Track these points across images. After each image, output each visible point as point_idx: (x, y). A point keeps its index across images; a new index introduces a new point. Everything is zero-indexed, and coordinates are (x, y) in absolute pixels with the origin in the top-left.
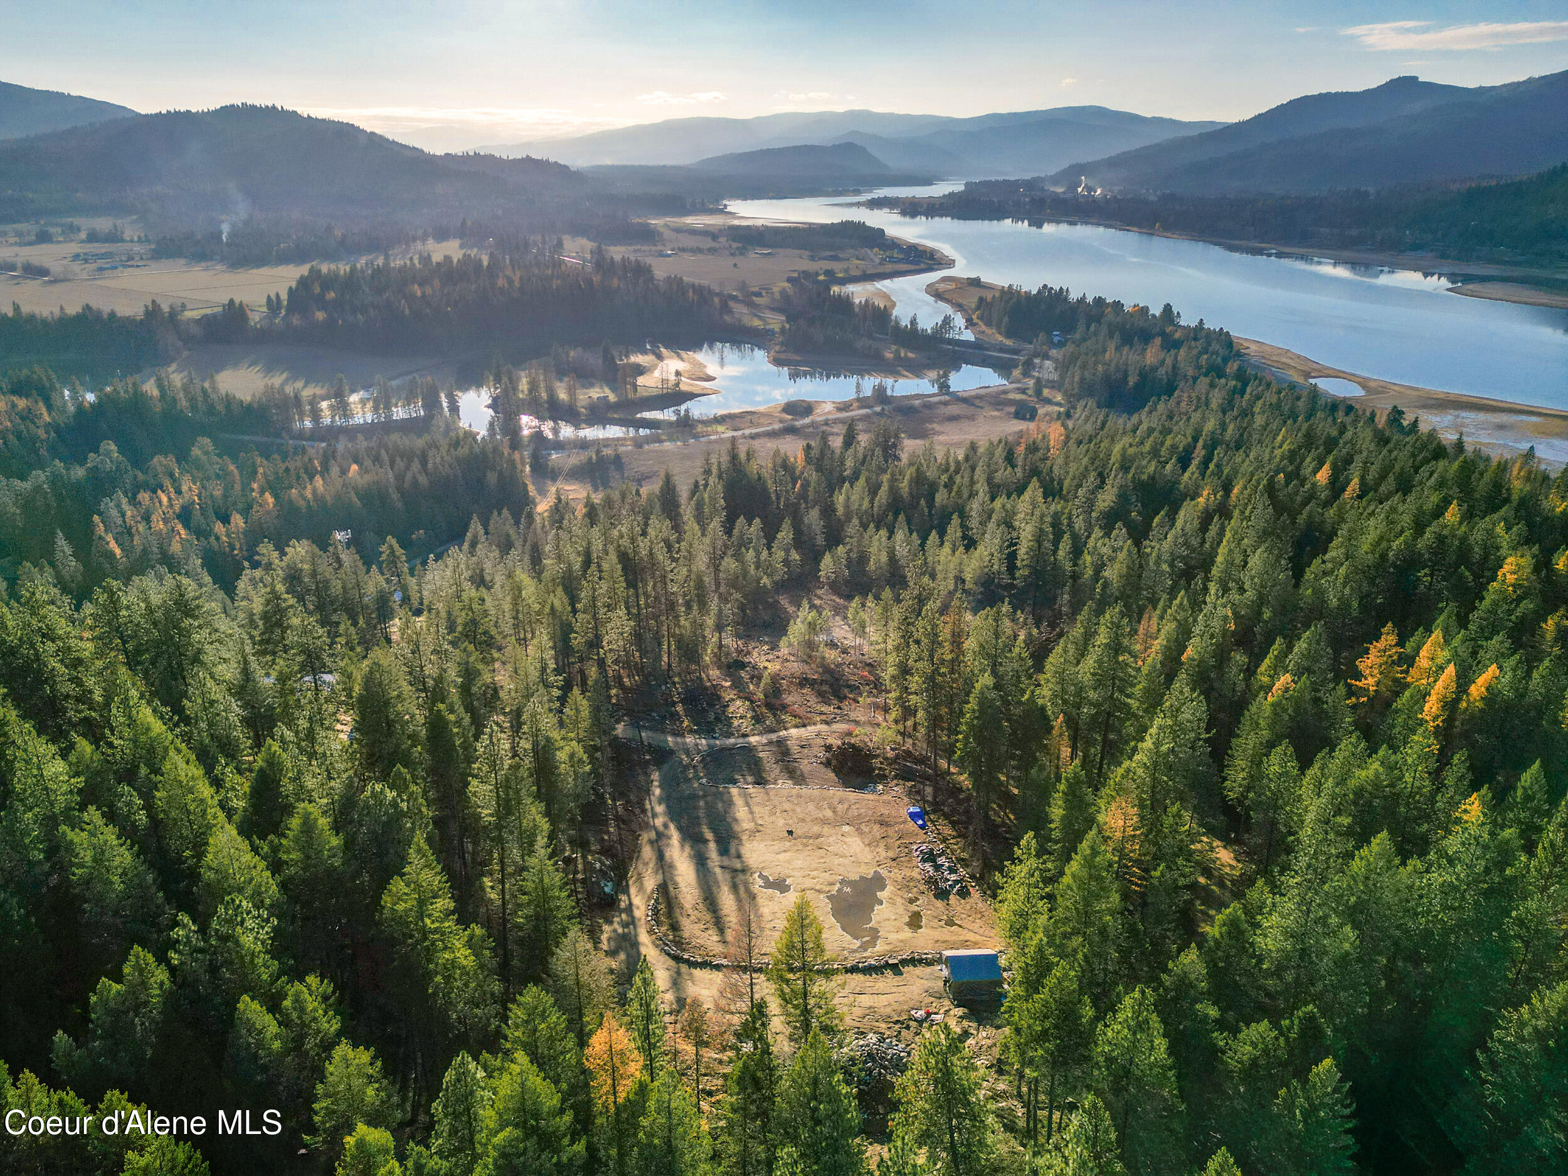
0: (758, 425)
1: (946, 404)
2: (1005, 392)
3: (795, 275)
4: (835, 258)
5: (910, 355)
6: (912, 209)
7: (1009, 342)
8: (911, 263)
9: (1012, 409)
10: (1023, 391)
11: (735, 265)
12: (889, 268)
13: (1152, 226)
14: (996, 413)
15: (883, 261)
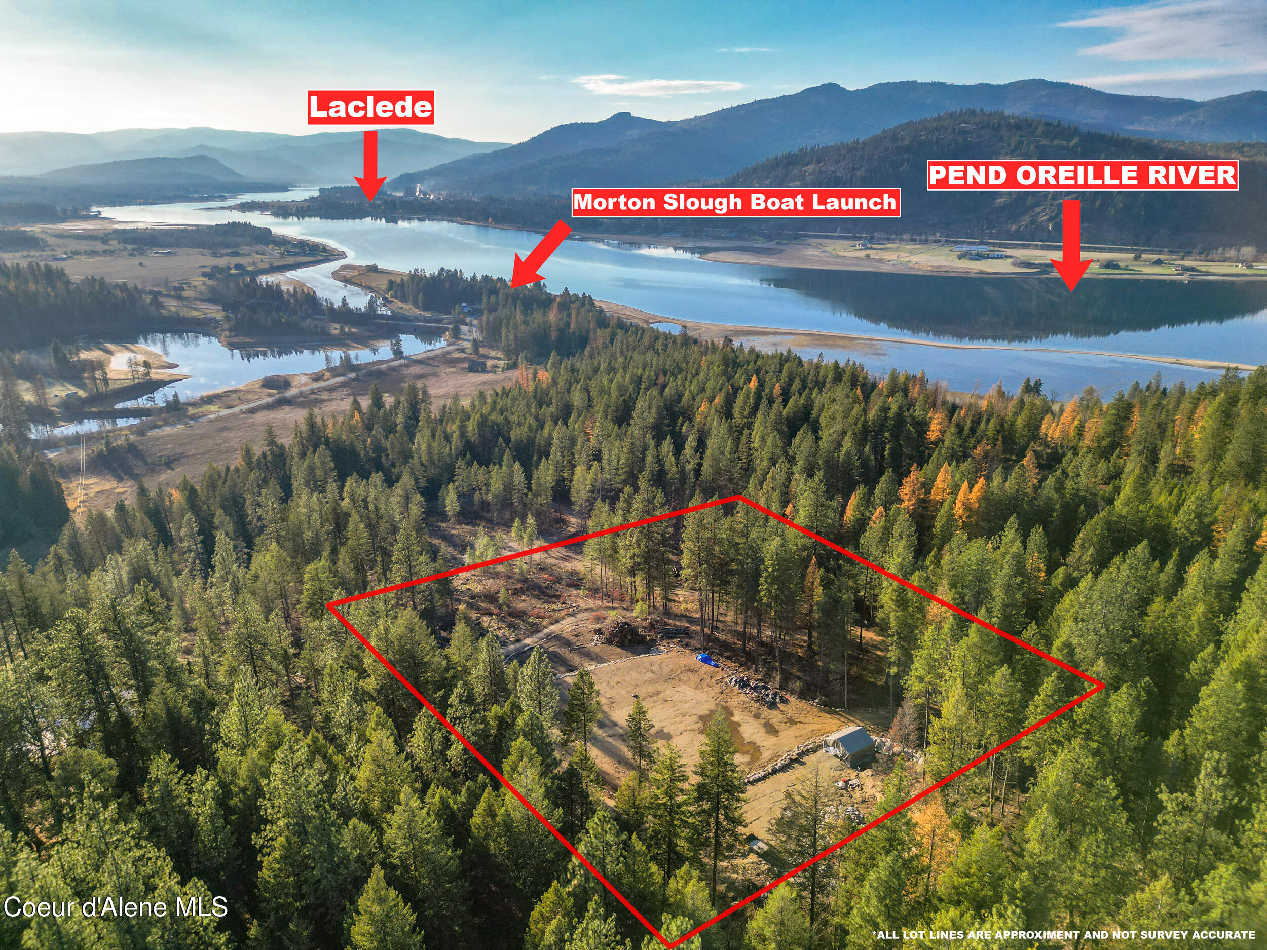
0: (248, 401)
1: (407, 366)
2: (449, 353)
3: (208, 270)
4: (236, 254)
5: (353, 330)
6: (283, 211)
7: (427, 314)
8: (309, 255)
9: (466, 365)
10: (463, 350)
11: (141, 264)
12: (291, 260)
13: (486, 220)
14: (452, 370)
15: (282, 255)
